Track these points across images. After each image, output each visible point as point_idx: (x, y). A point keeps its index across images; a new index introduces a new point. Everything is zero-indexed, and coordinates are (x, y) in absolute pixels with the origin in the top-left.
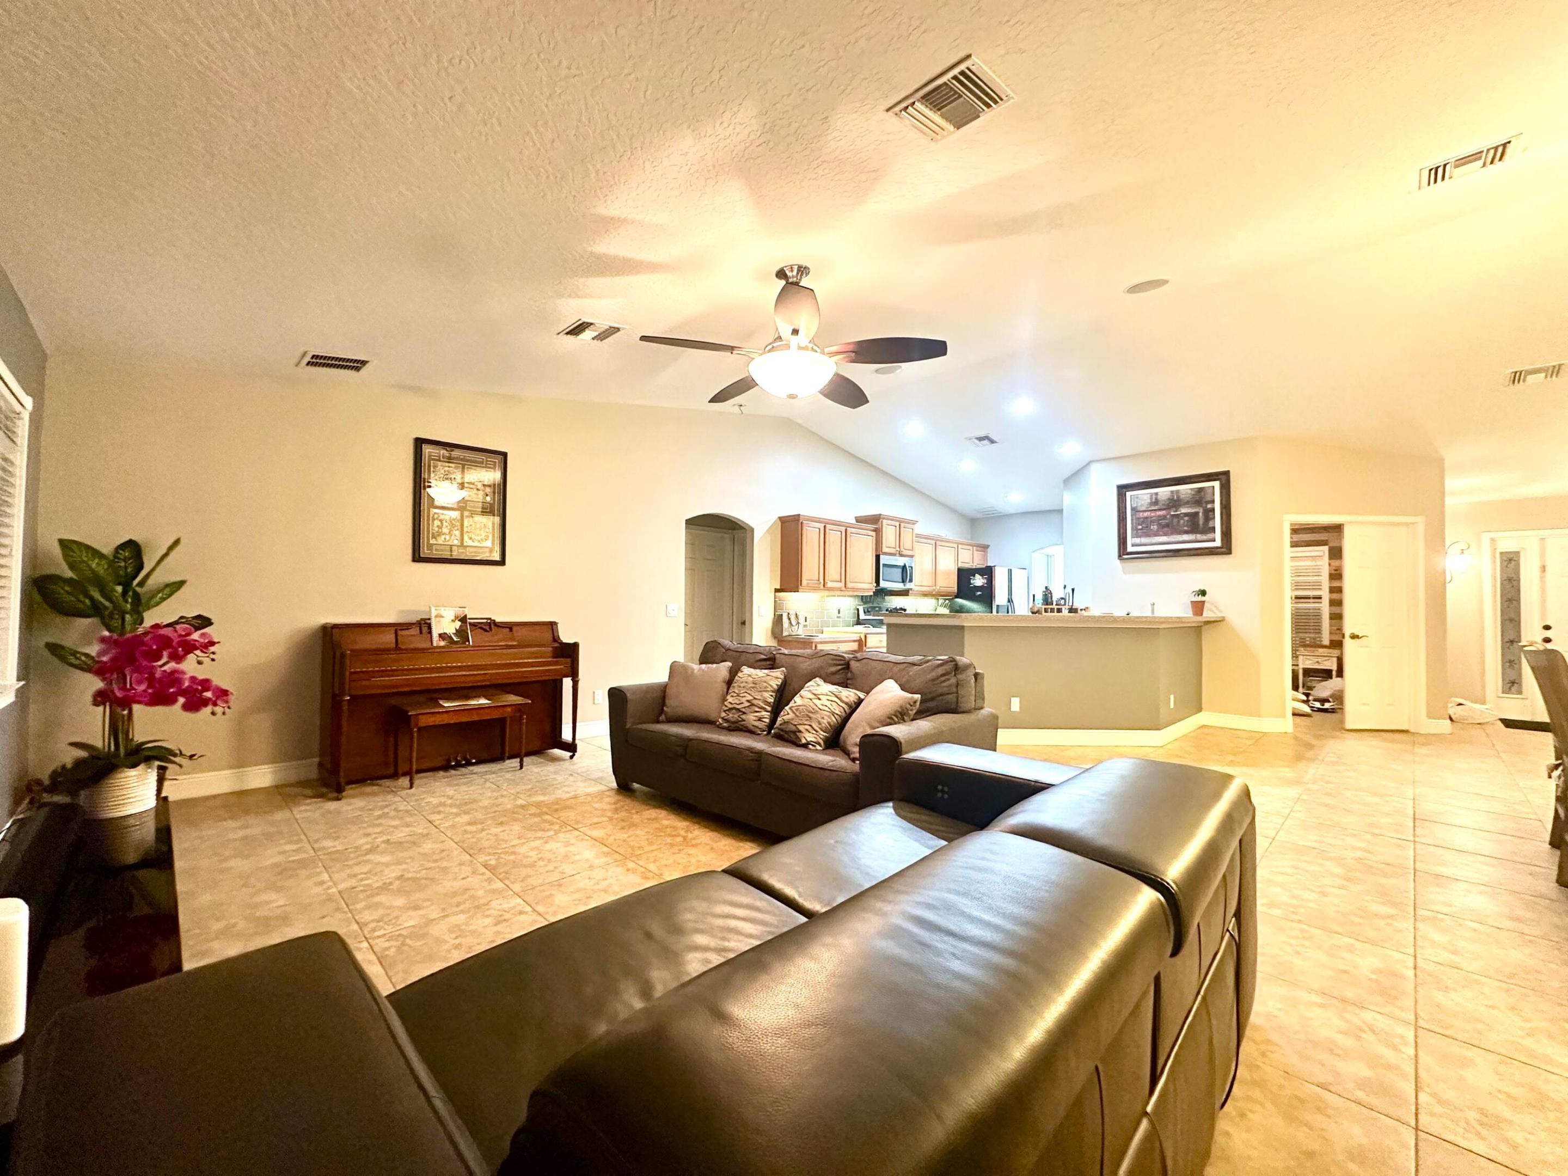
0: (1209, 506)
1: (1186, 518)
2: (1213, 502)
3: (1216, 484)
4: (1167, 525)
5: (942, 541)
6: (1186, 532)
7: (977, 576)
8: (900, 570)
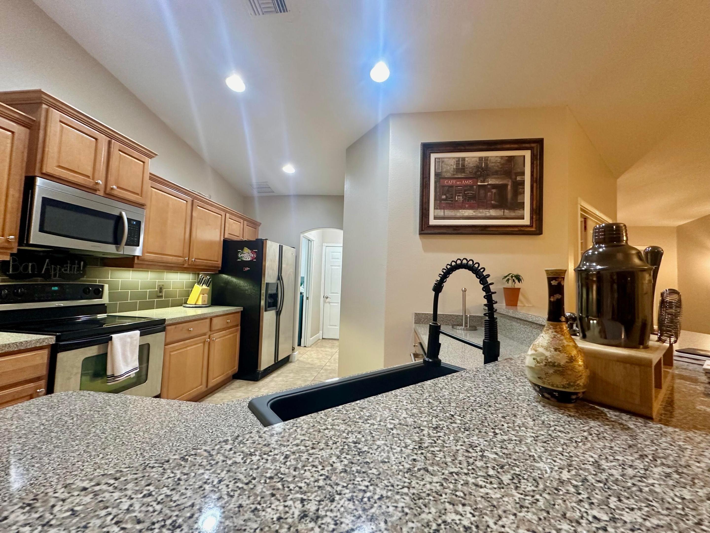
0: (519, 178)
1: (494, 191)
2: (523, 174)
3: (527, 154)
4: (473, 197)
5: (202, 201)
6: (494, 207)
7: (246, 250)
8: (111, 223)
